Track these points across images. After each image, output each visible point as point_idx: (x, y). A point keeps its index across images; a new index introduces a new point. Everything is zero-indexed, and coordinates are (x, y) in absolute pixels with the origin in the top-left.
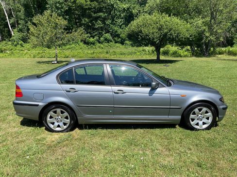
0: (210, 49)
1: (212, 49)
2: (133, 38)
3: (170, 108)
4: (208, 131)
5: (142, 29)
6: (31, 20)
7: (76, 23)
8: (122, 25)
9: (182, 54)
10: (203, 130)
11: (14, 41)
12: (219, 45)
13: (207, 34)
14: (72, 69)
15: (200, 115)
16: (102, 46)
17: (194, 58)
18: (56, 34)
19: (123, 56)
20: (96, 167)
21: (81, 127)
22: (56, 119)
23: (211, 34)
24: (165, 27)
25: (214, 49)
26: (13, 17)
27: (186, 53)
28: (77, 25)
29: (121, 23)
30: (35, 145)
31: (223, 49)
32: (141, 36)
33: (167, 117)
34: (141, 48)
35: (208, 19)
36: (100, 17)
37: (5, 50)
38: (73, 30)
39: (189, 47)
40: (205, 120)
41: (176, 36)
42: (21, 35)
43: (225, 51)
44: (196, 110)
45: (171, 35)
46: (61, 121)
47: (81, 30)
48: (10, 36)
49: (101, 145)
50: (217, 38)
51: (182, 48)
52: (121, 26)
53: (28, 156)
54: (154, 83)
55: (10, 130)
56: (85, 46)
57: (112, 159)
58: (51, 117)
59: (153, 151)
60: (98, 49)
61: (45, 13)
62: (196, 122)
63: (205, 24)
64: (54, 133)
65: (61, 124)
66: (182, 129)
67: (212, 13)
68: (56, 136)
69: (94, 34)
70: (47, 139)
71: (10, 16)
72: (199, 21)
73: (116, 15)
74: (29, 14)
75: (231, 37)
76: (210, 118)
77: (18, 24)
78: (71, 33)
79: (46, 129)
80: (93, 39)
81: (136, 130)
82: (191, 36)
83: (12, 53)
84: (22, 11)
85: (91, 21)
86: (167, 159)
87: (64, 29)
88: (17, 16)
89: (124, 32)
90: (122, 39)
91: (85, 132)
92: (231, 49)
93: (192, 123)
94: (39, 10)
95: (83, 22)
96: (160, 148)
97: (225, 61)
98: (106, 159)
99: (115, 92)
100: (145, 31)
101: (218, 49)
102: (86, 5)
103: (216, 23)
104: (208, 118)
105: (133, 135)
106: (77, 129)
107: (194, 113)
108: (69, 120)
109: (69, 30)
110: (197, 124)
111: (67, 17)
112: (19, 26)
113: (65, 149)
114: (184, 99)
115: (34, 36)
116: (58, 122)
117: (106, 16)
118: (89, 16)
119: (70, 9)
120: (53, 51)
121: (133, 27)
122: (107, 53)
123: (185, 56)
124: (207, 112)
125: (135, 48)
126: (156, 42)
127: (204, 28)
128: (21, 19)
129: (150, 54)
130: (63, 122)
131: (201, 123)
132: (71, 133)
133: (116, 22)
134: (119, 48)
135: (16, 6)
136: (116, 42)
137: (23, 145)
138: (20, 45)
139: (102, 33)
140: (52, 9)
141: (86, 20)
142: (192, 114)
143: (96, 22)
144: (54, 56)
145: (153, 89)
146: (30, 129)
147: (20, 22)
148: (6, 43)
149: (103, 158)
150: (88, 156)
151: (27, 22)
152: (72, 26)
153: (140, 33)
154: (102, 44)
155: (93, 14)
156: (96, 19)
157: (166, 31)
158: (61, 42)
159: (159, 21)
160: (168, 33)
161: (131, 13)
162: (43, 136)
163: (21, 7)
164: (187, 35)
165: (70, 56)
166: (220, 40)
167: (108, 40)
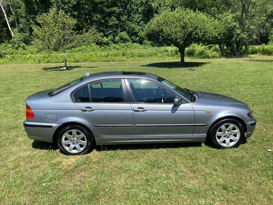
0: (241, 49)
1: (244, 47)
2: (153, 38)
3: (194, 125)
4: (235, 149)
5: (164, 28)
6: (33, 18)
7: (86, 20)
8: (140, 21)
9: (210, 54)
10: (230, 148)
11: (15, 44)
12: (251, 43)
13: (238, 31)
15: (226, 133)
16: (117, 46)
17: (223, 59)
18: (64, 36)
19: (143, 58)
22: (71, 140)
23: (243, 31)
24: (189, 25)
25: (246, 47)
26: (12, 14)
27: (215, 53)
28: (87, 22)
29: (139, 19)
30: (50, 170)
31: (257, 47)
32: (162, 36)
33: (192, 135)
34: (162, 48)
35: (239, 13)
36: (114, 12)
37: (5, 54)
38: (84, 30)
39: (217, 46)
40: (232, 137)
41: (202, 35)
42: (22, 36)
43: (259, 49)
44: (223, 127)
45: (196, 34)
46: (77, 143)
47: (93, 29)
48: (10, 37)
50: (250, 36)
51: (210, 47)
52: (138, 23)
53: (44, 183)
54: (177, 100)
55: (22, 154)
56: (98, 47)
58: (66, 139)
59: (177, 173)
60: (113, 50)
61: (51, 11)
62: (222, 139)
63: (236, 19)
64: (70, 156)
65: (77, 146)
66: (208, 147)
67: (243, 6)
69: (108, 33)
70: (63, 163)
71: (9, 13)
72: (229, 17)
73: (133, 9)
74: (31, 11)
75: (266, 34)
76: (237, 135)
77: (19, 23)
78: (81, 34)
79: (60, 152)
80: (106, 39)
82: (219, 35)
83: (13, 57)
84: (22, 7)
85: (104, 18)
87: (73, 29)
88: (16, 13)
89: (143, 30)
90: (141, 38)
91: (103, 154)
92: (266, 47)
93: (218, 141)
94: (42, 5)
95: (95, 18)
96: (184, 169)
97: (258, 63)
99: (135, 109)
100: (167, 30)
101: (251, 48)
103: (248, 18)
104: (235, 135)
105: (156, 156)
106: (95, 150)
108: (85, 142)
109: (79, 31)
110: (224, 142)
111: (76, 13)
112: (20, 25)
113: (83, 173)
115: (38, 38)
116: (74, 144)
117: (121, 11)
118: (102, 12)
119: (78, 3)
120: (61, 55)
121: (153, 26)
122: (124, 55)
123: (214, 57)
124: (234, 129)
125: (156, 48)
126: (179, 43)
127: (235, 24)
128: (22, 17)
129: (172, 55)
130: (79, 144)
131: (228, 140)
133: (133, 17)
134: (138, 49)
135: (16, 1)
136: (133, 42)
137: (37, 170)
138: (22, 47)
139: (117, 31)
140: (57, 4)
141: (98, 16)
142: (219, 131)
143: (110, 19)
144: (62, 60)
145: (177, 106)
146: (43, 152)
147: (20, 20)
148: (6, 46)
150: (108, 181)
151: (28, 21)
152: (82, 24)
153: (161, 32)
154: (117, 44)
155: (105, 9)
156: (110, 14)
157: (190, 29)
158: (71, 45)
159: (183, 18)
160: (192, 32)
161: (150, 6)
162: (58, 159)
163: (21, 2)
164: (214, 34)
165: (81, 60)
166: (252, 38)
167: (124, 40)
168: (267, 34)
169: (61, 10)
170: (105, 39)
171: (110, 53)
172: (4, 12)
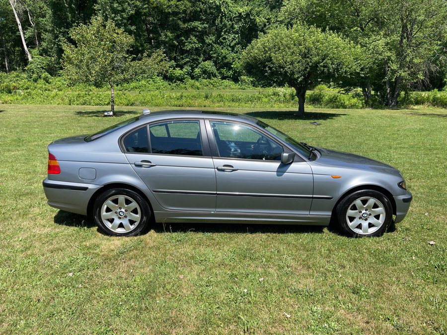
0: (399, 95)
1: (403, 93)
2: (255, 71)
3: (312, 198)
4: (377, 239)
5: (273, 54)
6: (65, 34)
7: (149, 40)
8: (235, 44)
9: (347, 103)
10: (369, 236)
11: (33, 73)
12: (415, 87)
13: (394, 67)
14: (146, 127)
15: (364, 211)
16: (197, 84)
17: (368, 110)
18: (112, 61)
19: (237, 104)
20: (185, 291)
21: (159, 228)
22: (116, 213)
23: (402, 67)
24: (314, 51)
25: (406, 93)
26: (30, 25)
27: (355, 100)
28: (151, 43)
29: (234, 42)
30: (81, 256)
31: (425, 94)
32: (270, 68)
33: (307, 213)
34: (270, 90)
35: (396, 37)
36: (194, 29)
37: (15, 88)
38: (145, 54)
39: (359, 90)
40: (372, 220)
41: (334, 69)
42: (45, 60)
43: (428, 98)
44: (358, 202)
45: (324, 67)
46: (126, 217)
47: (160, 53)
48: (25, 62)
49: (193, 257)
50: (413, 74)
51: (347, 91)
52: (233, 48)
53: (70, 272)
54: (285, 155)
55: (37, 231)
56: (166, 83)
57: (212, 279)
58: (108, 210)
59: (281, 268)
60: (190, 89)
61: (93, 20)
62: (356, 222)
63: (390, 46)
64: (112, 238)
65: (125, 222)
66: (333, 234)
67: (404, 26)
68: (116, 242)
69: (183, 62)
70: (102, 247)
71: (26, 24)
72: (379, 42)
73: (225, 25)
74: (62, 22)
75: (439, 72)
76: (381, 216)
77: (41, 40)
78: (140, 60)
79: (99, 230)
80: (180, 72)
81: (254, 235)
82: (362, 70)
83: (29, 94)
84: (48, 16)
85: (177, 37)
86: (303, 281)
87: (128, 52)
88: (37, 24)
89: (239, 59)
90: (236, 72)
91: (165, 236)
92: (439, 94)
93: (350, 224)
94: (79, 14)
95: (163, 38)
96: (293, 263)
97: (425, 117)
98: (202, 280)
99: (220, 167)
100: (277, 58)
101: (414, 94)
102: (169, 7)
103: (410, 46)
104: (377, 217)
105: (249, 243)
106: (152, 231)
107: (354, 208)
108: (138, 216)
109: (137, 55)
110: (360, 227)
111: (133, 28)
112: (43, 43)
113: (132, 262)
114: (336, 182)
115: (72, 63)
116: (120, 218)
117: (205, 28)
118: (175, 28)
119: (138, 13)
120: (106, 93)
121: (256, 51)
122: (207, 97)
123: (353, 106)
124: (375, 206)
125: (259, 89)
126: (297, 80)
127: (389, 54)
128: (46, 31)
129: (286, 101)
130: (128, 218)
131: (365, 224)
132: (142, 237)
133: (224, 39)
134: (229, 89)
135: (37, 6)
136: (224, 78)
137: (61, 254)
138: (44, 79)
139: (197, 60)
140: (104, 12)
141: (169, 34)
142: (351, 209)
143: (187, 39)
144: (108, 101)
145: (285, 165)
146: (72, 229)
147: (43, 36)
148: (17, 76)
149: (196, 278)
150: (171, 274)
151: (57, 37)
152: (142, 45)
153: (269, 61)
154: (197, 80)
155: (180, 23)
156: (188, 32)
157: (315, 59)
158: (122, 77)
159: (305, 40)
160: (319, 63)
161: (253, 22)
162: (94, 241)
163: (46, 8)
164: (354, 67)
165: (137, 103)
166: (417, 78)
167: (209, 74)
168: (442, 74)
169: (110, 21)
170: (178, 72)
171: (185, 94)
172: (19, 22)
